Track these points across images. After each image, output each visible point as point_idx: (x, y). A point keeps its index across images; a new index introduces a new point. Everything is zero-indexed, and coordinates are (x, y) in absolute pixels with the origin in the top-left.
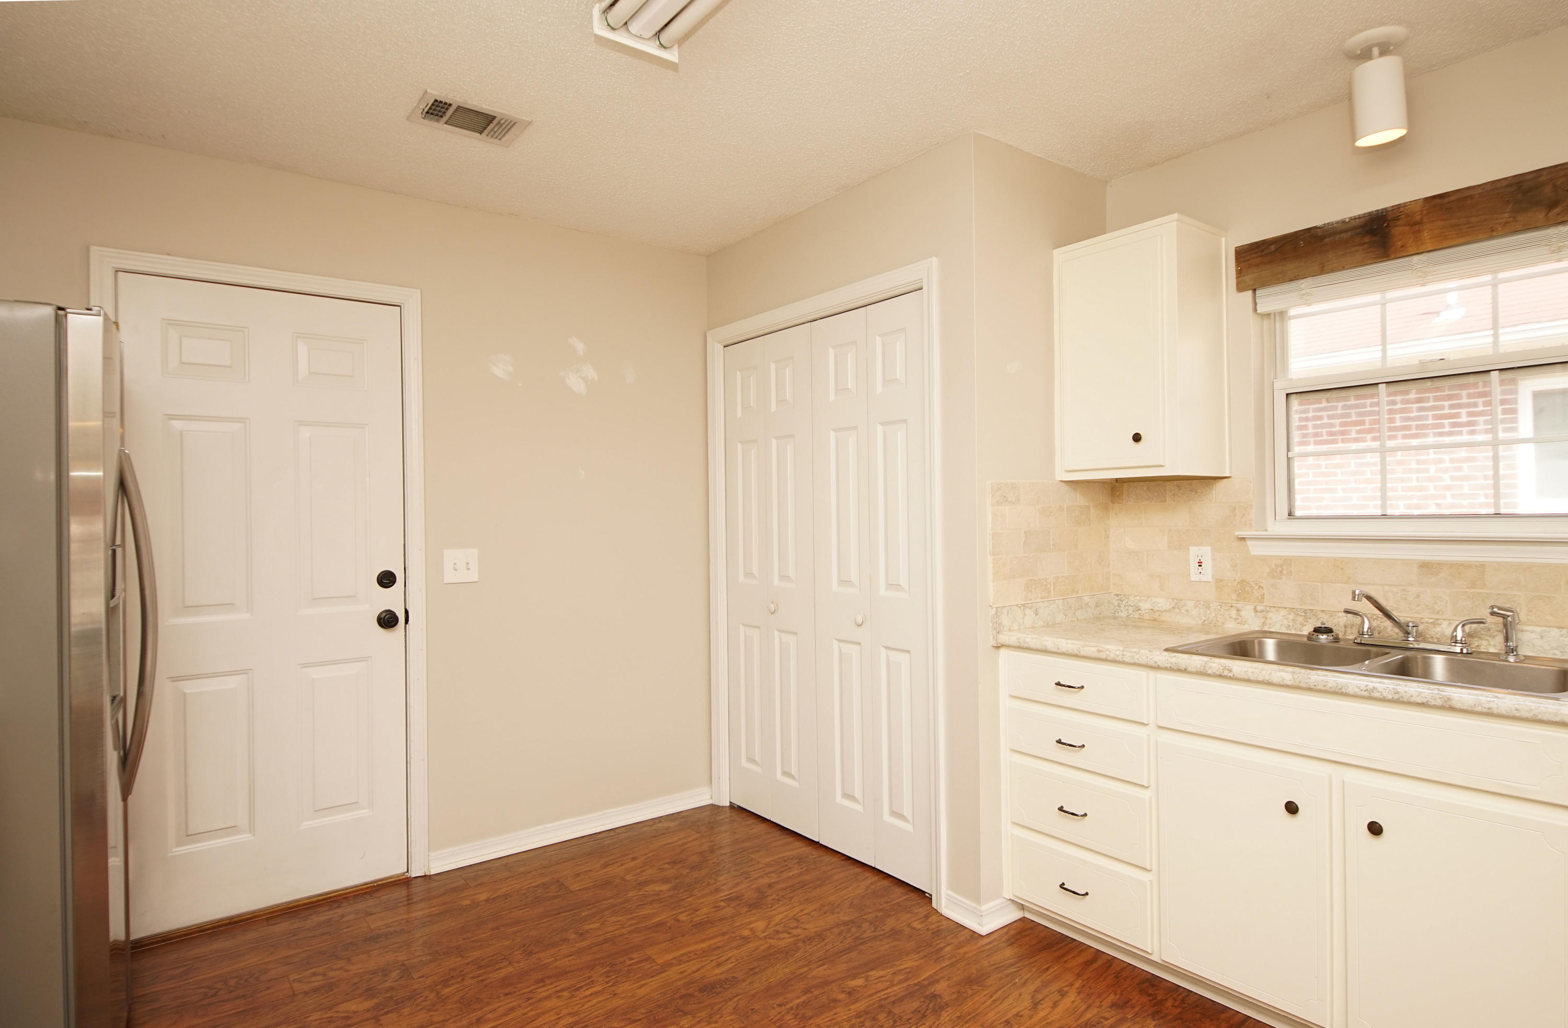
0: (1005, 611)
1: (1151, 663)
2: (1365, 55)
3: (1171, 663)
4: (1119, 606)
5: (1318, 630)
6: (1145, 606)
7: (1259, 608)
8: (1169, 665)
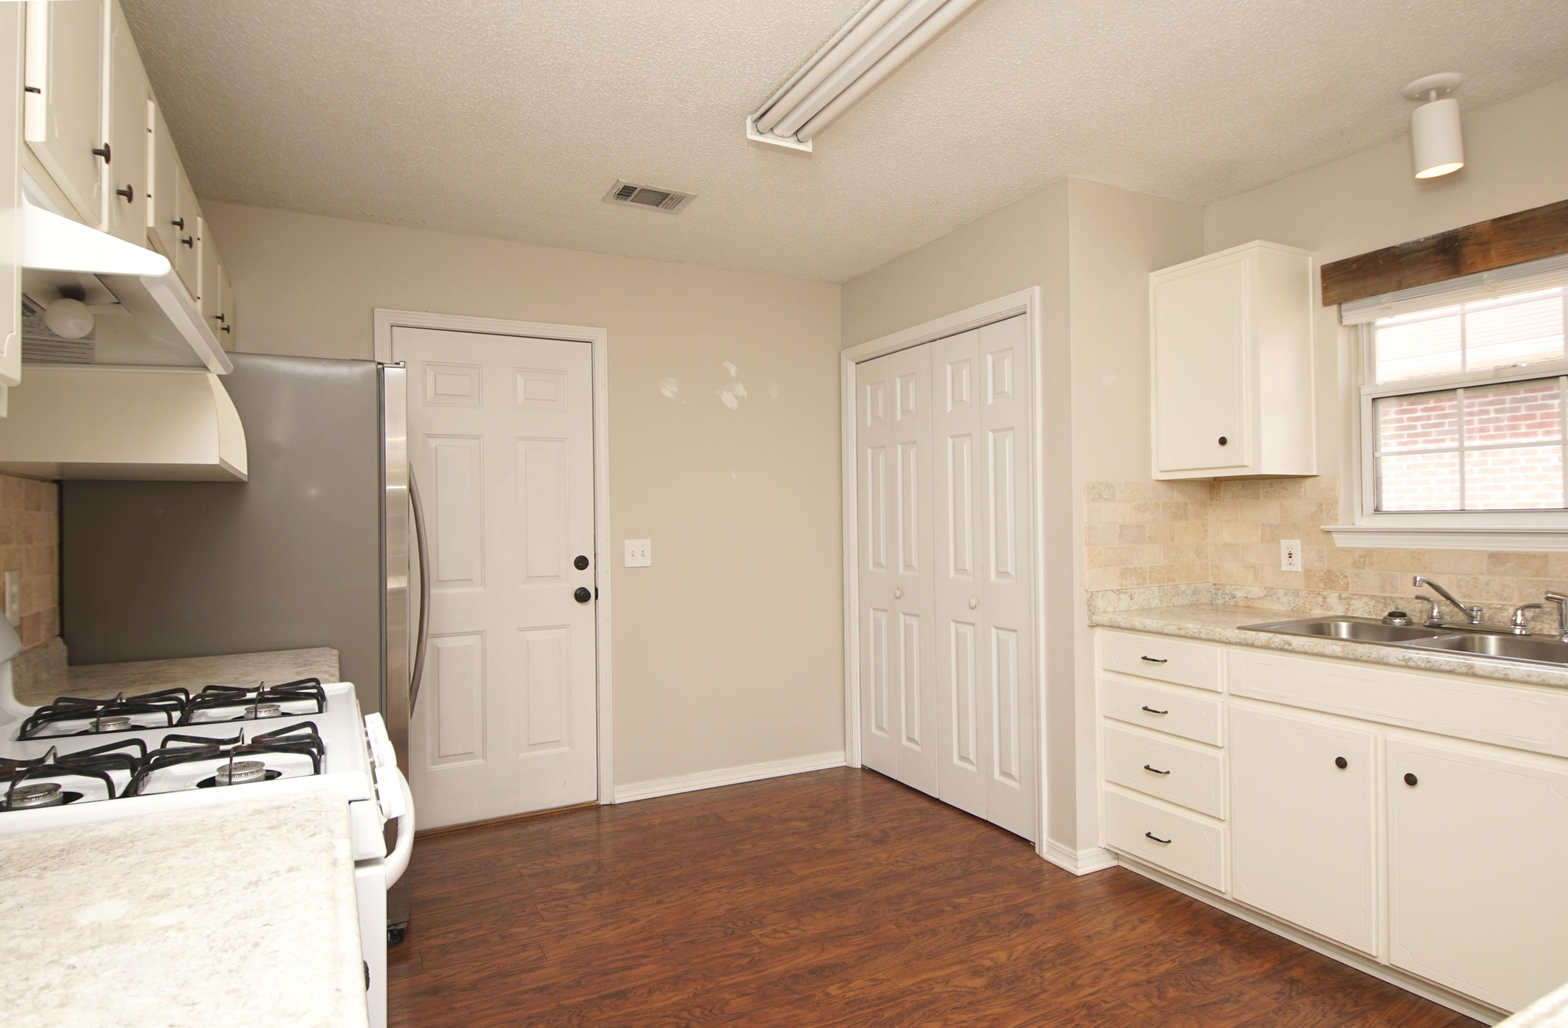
0: (1100, 595)
1: (1224, 639)
2: (1423, 97)
3: (1240, 639)
4: (1216, 594)
5: (1393, 615)
6: (1240, 594)
7: (1344, 596)
8: (1239, 641)
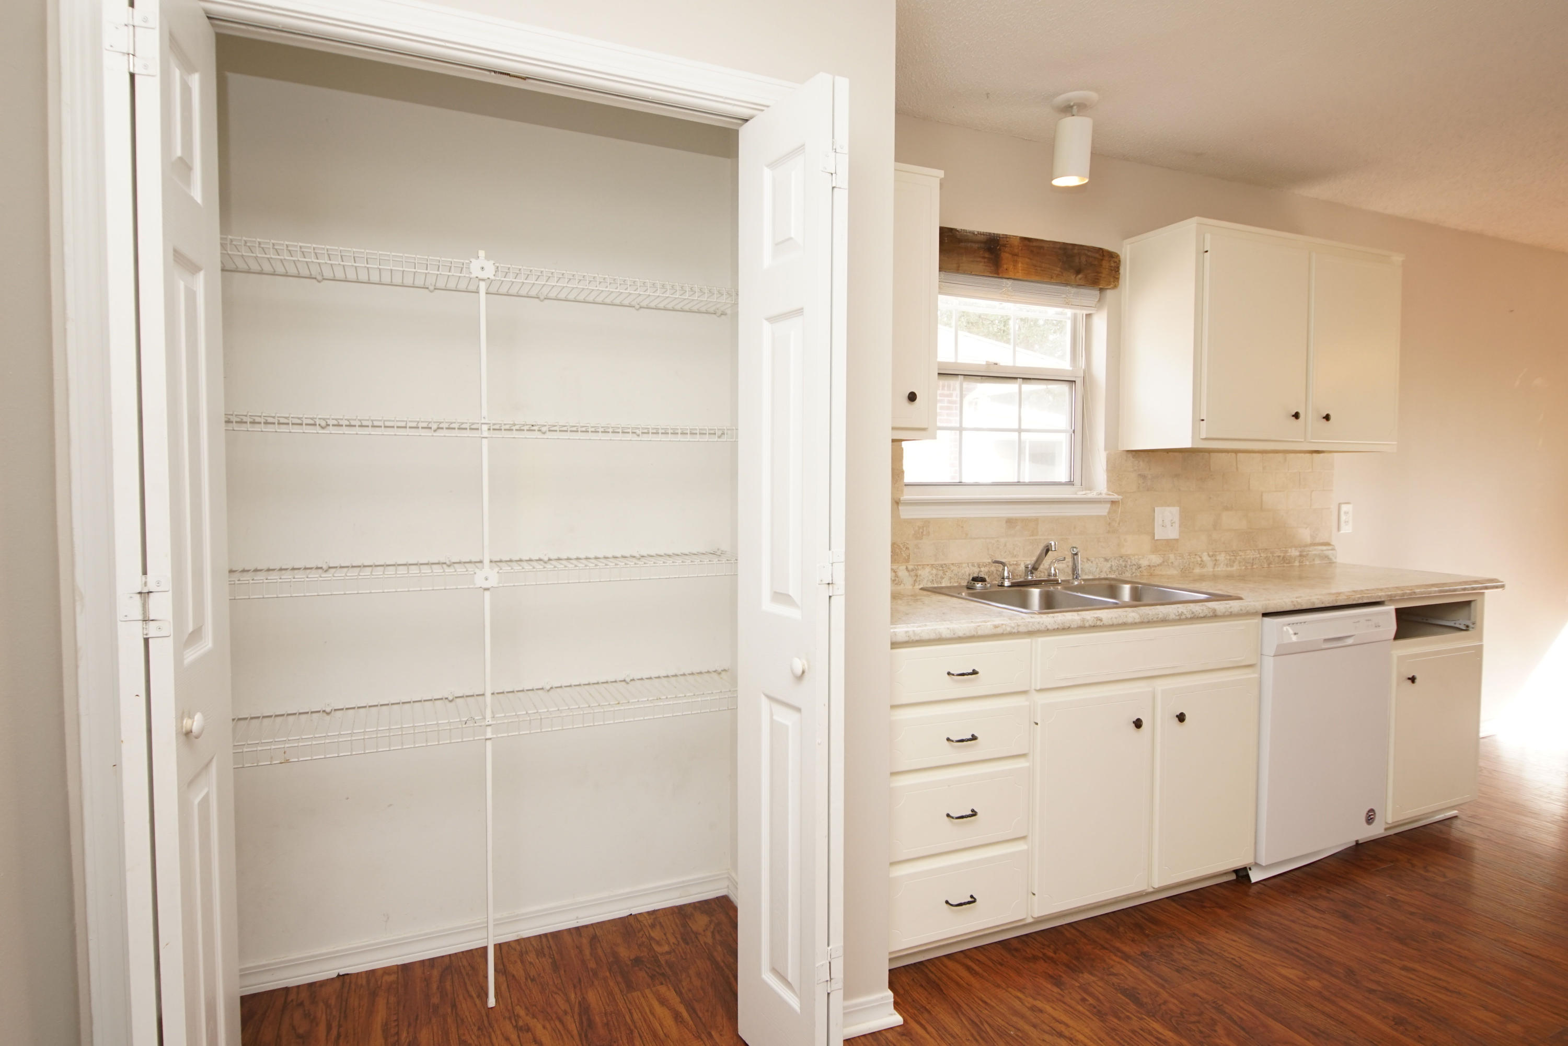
5: (976, 579)
7: (910, 567)
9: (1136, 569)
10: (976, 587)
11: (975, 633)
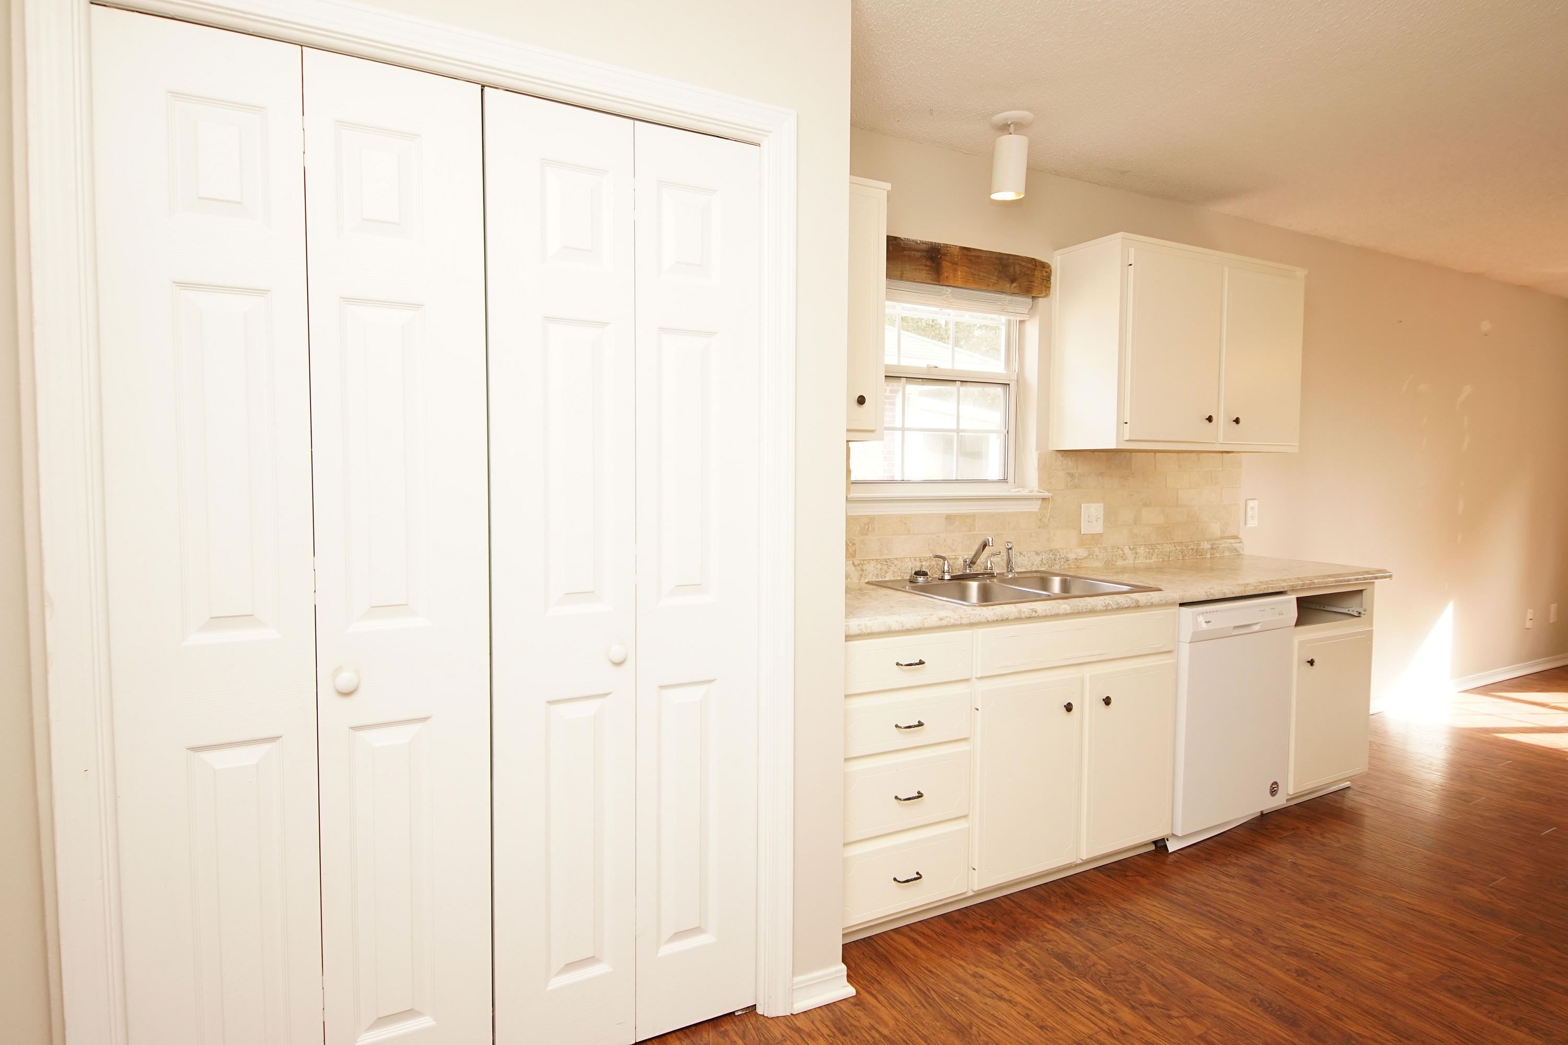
5: (917, 573)
7: (856, 562)
8: (996, 618)
9: (1064, 562)
10: (918, 580)
11: (922, 626)
